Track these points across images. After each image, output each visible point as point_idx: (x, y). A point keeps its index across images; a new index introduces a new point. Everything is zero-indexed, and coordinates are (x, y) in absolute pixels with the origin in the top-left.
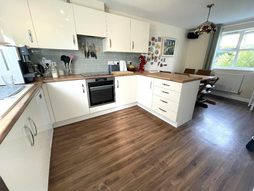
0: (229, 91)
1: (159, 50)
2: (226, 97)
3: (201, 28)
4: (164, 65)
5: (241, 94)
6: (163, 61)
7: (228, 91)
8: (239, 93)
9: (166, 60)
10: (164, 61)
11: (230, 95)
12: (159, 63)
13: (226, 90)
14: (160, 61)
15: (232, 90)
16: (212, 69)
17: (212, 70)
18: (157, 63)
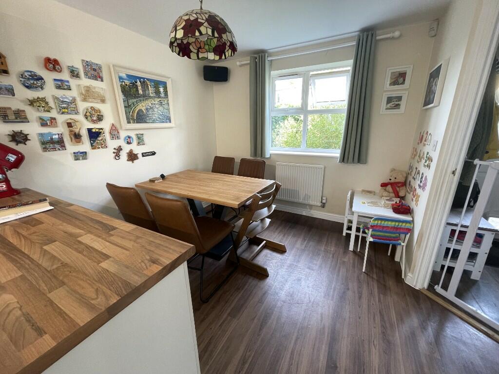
0: (306, 202)
1: (106, 109)
2: (304, 214)
3: (178, 28)
4: (144, 155)
5: (326, 205)
6: (135, 142)
7: (304, 202)
8: (323, 205)
9: (145, 138)
10: (139, 144)
11: (309, 210)
12: (119, 149)
13: (301, 201)
14: (121, 142)
15: (311, 200)
16: (267, 156)
17: (270, 157)
18: (109, 152)
